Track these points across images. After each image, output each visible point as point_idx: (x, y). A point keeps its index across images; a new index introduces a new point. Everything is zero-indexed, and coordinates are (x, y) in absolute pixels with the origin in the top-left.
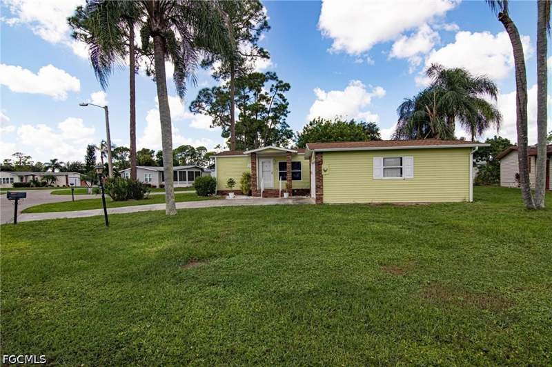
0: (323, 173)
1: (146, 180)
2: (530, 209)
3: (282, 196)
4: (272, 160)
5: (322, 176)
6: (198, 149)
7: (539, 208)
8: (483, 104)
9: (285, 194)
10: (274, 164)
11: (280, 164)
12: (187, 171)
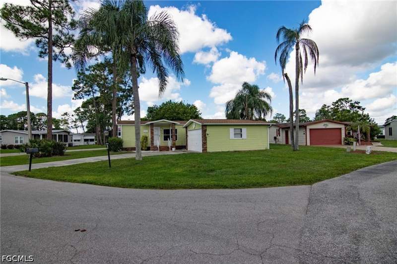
0: (207, 136)
1: (17, 142)
2: (294, 150)
3: (171, 149)
4: (159, 128)
5: (206, 138)
6: (38, 115)
7: (297, 150)
8: (265, 104)
9: (173, 149)
10: (161, 130)
11: (165, 130)
12: (57, 134)
